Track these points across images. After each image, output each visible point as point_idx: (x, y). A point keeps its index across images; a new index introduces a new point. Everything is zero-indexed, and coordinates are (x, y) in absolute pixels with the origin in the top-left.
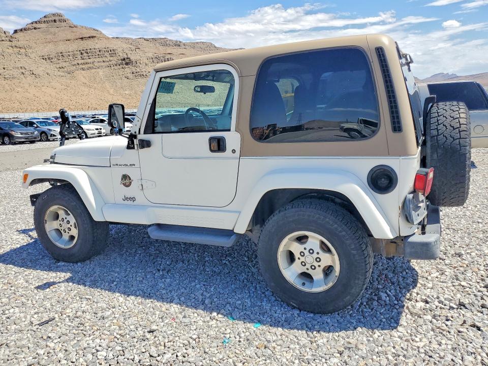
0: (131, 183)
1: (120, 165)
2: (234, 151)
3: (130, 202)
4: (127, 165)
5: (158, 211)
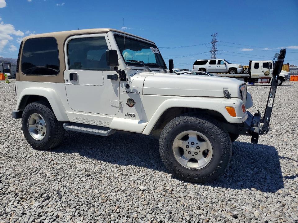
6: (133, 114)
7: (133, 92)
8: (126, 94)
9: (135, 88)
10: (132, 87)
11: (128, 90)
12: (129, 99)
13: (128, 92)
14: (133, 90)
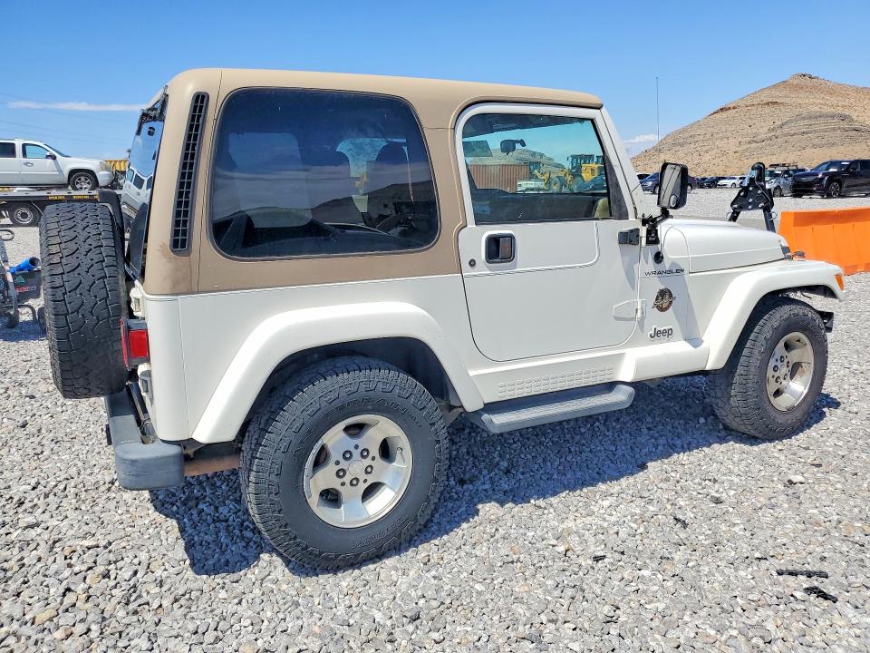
6: (667, 328)
7: (670, 272)
8: (655, 278)
9: (675, 261)
10: (670, 257)
11: (660, 267)
12: (662, 291)
13: (659, 273)
14: (671, 266)
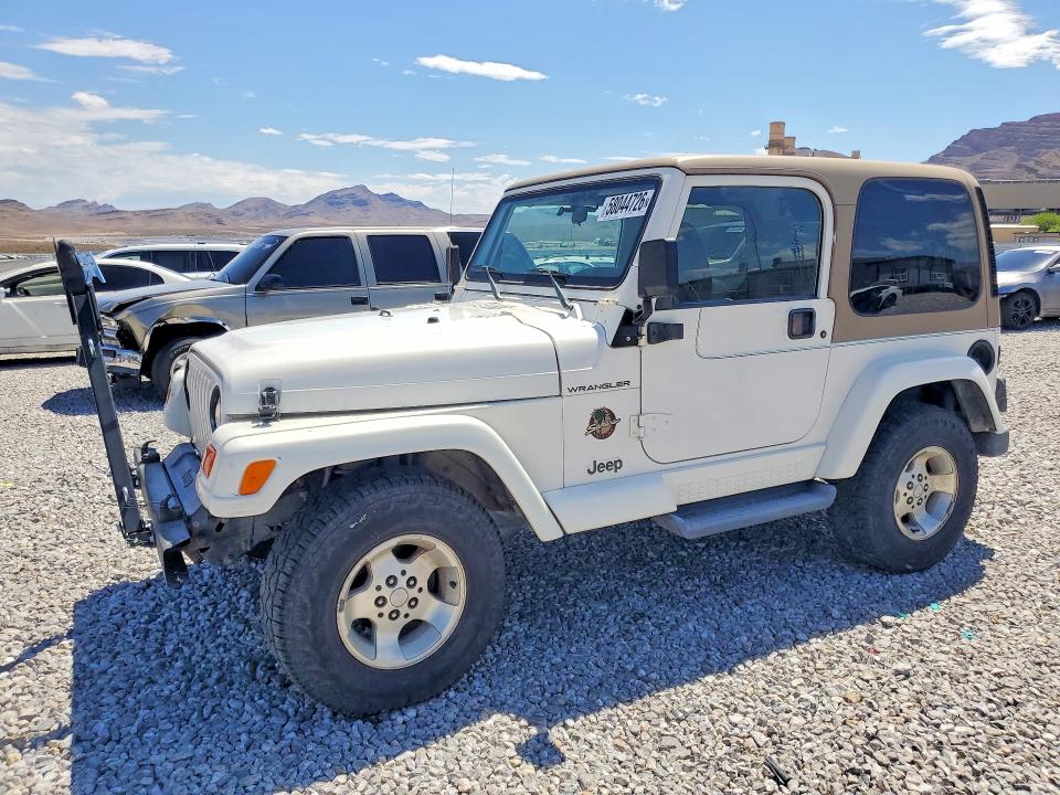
0: (614, 426)
1: (591, 388)
2: (823, 334)
3: (606, 474)
4: (608, 386)
5: (673, 478)
